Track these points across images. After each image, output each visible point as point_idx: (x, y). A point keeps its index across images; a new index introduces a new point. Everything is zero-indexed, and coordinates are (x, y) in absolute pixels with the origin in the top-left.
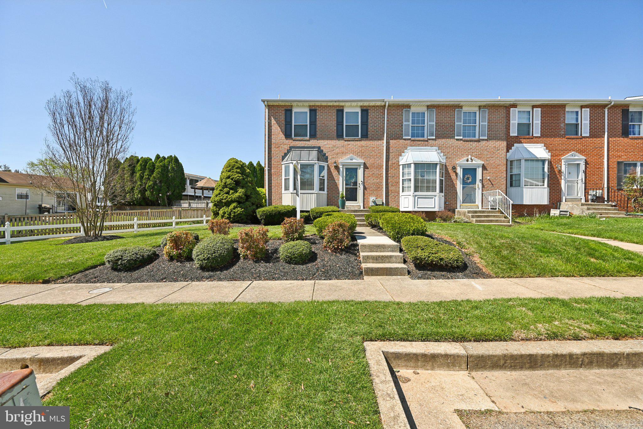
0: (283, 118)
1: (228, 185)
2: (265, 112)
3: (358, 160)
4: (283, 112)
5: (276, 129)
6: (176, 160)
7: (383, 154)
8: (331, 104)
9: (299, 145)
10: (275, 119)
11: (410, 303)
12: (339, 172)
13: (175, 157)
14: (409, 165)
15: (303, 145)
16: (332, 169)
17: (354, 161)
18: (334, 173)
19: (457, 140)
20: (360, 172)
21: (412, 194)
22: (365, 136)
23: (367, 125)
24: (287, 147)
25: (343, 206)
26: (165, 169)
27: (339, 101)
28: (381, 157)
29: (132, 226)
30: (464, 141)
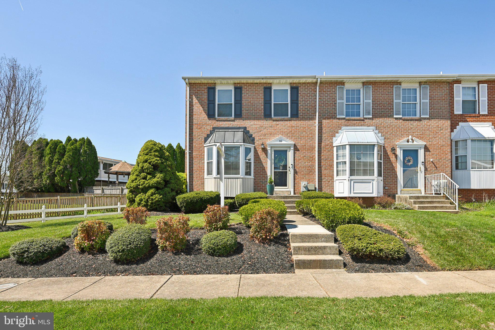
0: (205, 96)
1: (145, 169)
2: (186, 91)
3: (288, 142)
4: (206, 91)
5: (198, 108)
6: (89, 142)
7: (315, 135)
8: (258, 81)
9: (223, 126)
10: (197, 98)
11: (346, 299)
12: (266, 154)
13: (88, 139)
14: (344, 147)
15: (227, 126)
16: (260, 151)
17: (283, 142)
18: (262, 155)
19: (396, 119)
20: (290, 155)
21: (347, 178)
22: (295, 115)
23: (297, 104)
24: (210, 128)
25: (272, 191)
26: (76, 151)
27: (266, 78)
28: (313, 138)
29: (40, 215)
30: (404, 120)
